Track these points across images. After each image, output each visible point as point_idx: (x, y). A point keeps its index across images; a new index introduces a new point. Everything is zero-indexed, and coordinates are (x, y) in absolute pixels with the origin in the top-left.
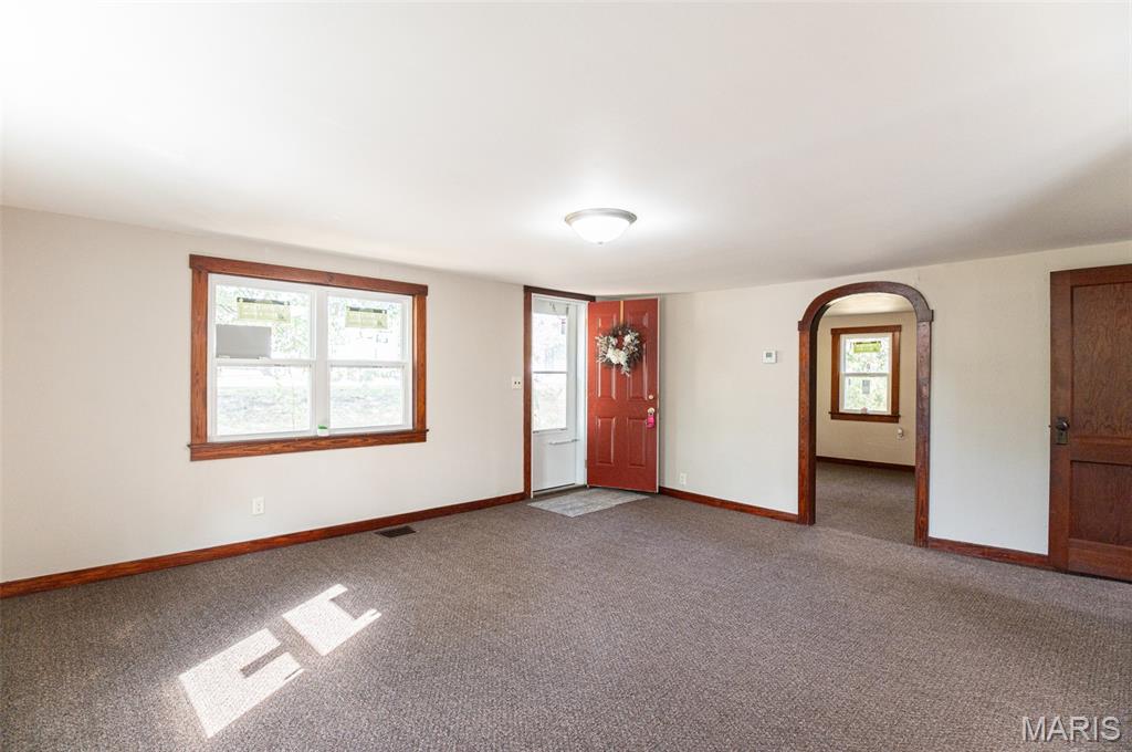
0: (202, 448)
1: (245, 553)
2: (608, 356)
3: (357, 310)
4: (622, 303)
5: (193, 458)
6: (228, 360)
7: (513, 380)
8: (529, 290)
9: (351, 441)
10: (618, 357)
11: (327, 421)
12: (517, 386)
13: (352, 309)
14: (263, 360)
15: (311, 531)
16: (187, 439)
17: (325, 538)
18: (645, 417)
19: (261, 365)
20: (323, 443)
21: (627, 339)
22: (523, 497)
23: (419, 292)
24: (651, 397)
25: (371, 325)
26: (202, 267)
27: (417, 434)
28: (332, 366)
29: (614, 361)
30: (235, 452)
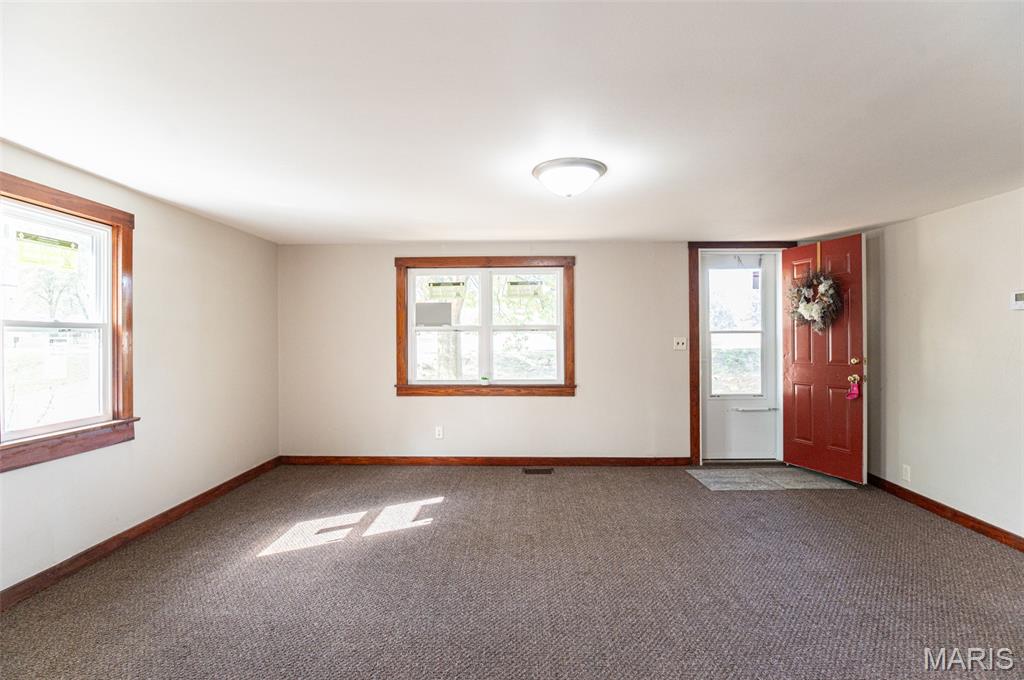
0: (404, 388)
1: (429, 465)
2: (799, 310)
3: (516, 284)
4: (819, 244)
5: (398, 395)
6: (423, 327)
7: (675, 341)
8: (694, 247)
9: (507, 390)
10: (812, 312)
11: (490, 374)
12: (680, 347)
13: (512, 284)
14: (446, 327)
15: (476, 458)
16: (395, 381)
17: (484, 465)
18: (847, 386)
19: (444, 331)
20: (484, 390)
21: (822, 289)
22: (692, 461)
23: (568, 264)
24: (854, 361)
25: (528, 295)
26: (403, 265)
27: (568, 388)
28: (494, 331)
29: (807, 317)
30: (426, 392)
